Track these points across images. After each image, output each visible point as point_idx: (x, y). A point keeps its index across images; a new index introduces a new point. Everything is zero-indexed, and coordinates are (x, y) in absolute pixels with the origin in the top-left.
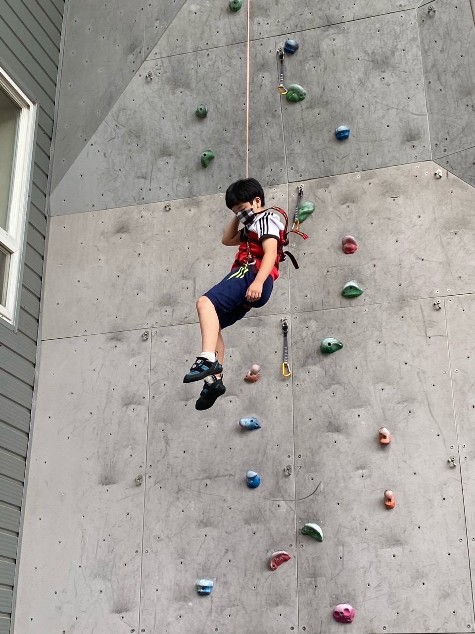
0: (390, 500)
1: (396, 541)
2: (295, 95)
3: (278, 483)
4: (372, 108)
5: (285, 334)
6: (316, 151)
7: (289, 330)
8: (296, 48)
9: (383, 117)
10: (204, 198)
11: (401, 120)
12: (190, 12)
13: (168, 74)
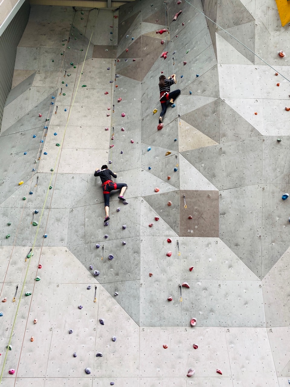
0: (32, 339)
1: (31, 351)
2: (35, 224)
3: (3, 332)
4: (54, 231)
5: (17, 289)
6: (38, 239)
7: (18, 288)
8: (38, 212)
9: (56, 233)
10: (5, 247)
11: (60, 235)
12: (12, 197)
13: (3, 212)
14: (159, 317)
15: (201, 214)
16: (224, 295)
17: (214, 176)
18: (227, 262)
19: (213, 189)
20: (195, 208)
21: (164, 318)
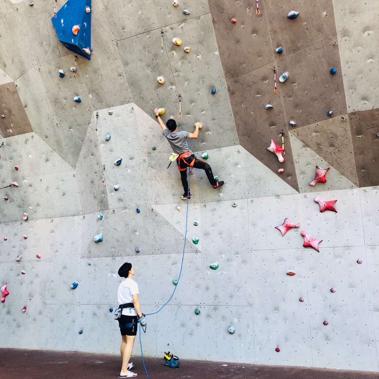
14: (2, 215)
15: (10, 111)
16: (46, 189)
17: (5, 66)
18: (44, 156)
19: (9, 82)
20: (3, 106)
21: (6, 216)
